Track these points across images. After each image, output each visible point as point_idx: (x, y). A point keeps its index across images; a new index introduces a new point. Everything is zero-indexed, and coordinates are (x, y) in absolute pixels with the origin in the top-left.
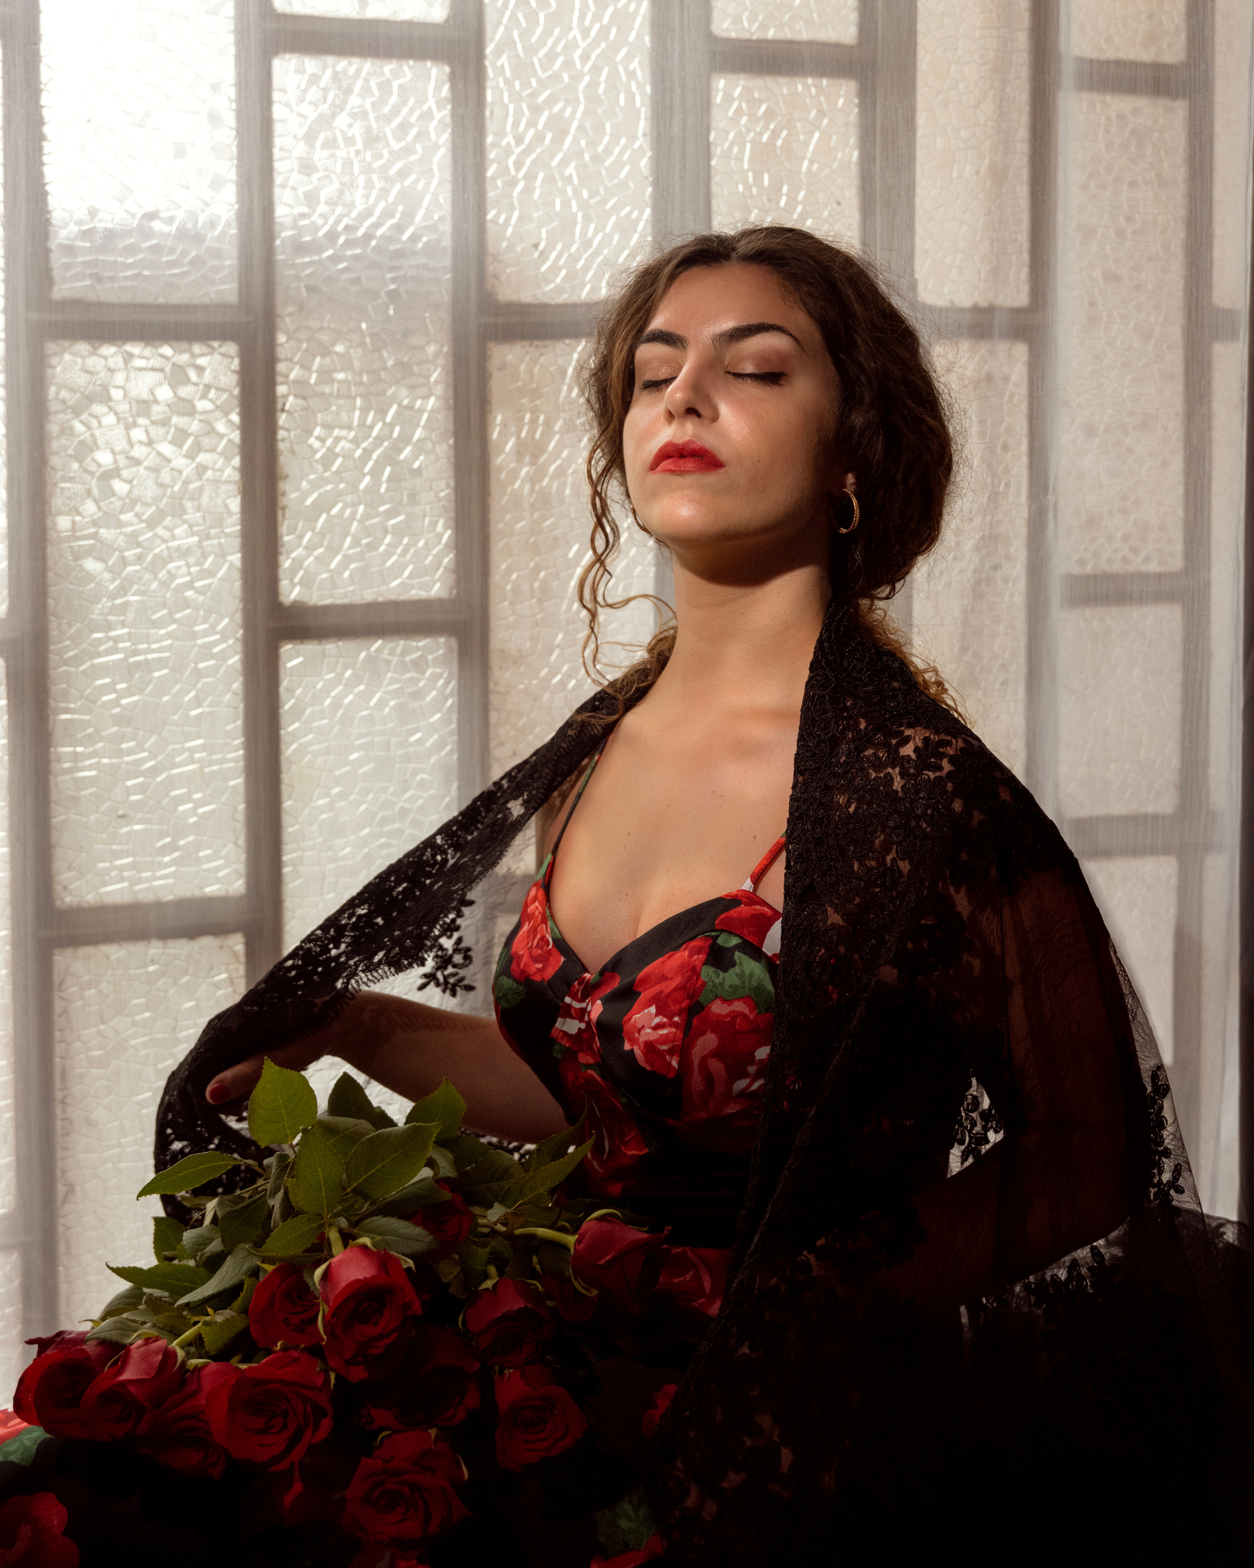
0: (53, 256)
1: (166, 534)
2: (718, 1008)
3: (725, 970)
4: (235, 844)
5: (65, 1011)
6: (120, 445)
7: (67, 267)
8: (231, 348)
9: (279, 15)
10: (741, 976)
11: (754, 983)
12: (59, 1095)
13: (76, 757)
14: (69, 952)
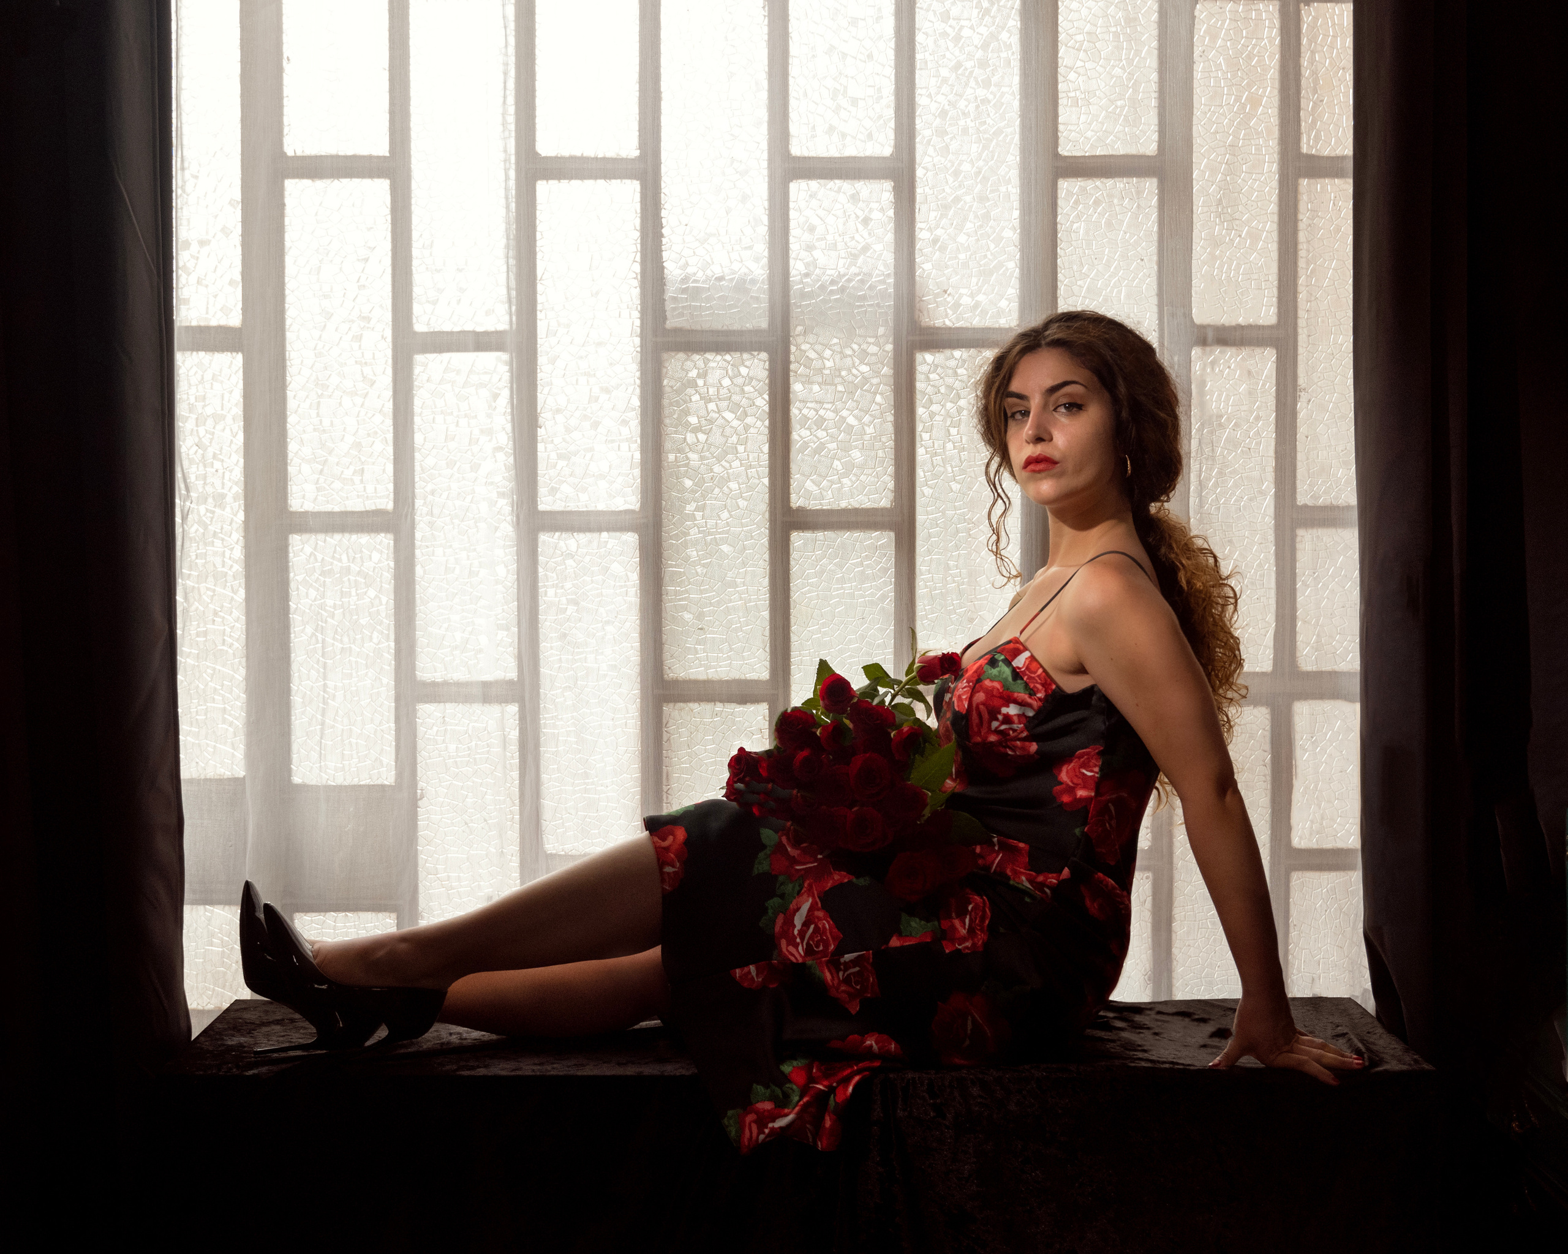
0: (667, 303)
1: (727, 465)
2: (987, 683)
3: (994, 668)
4: (764, 649)
5: (668, 740)
6: (703, 413)
7: (674, 309)
8: (764, 355)
9: (794, 157)
10: (1000, 672)
11: (1004, 676)
12: (665, 788)
13: (676, 593)
14: (671, 705)
